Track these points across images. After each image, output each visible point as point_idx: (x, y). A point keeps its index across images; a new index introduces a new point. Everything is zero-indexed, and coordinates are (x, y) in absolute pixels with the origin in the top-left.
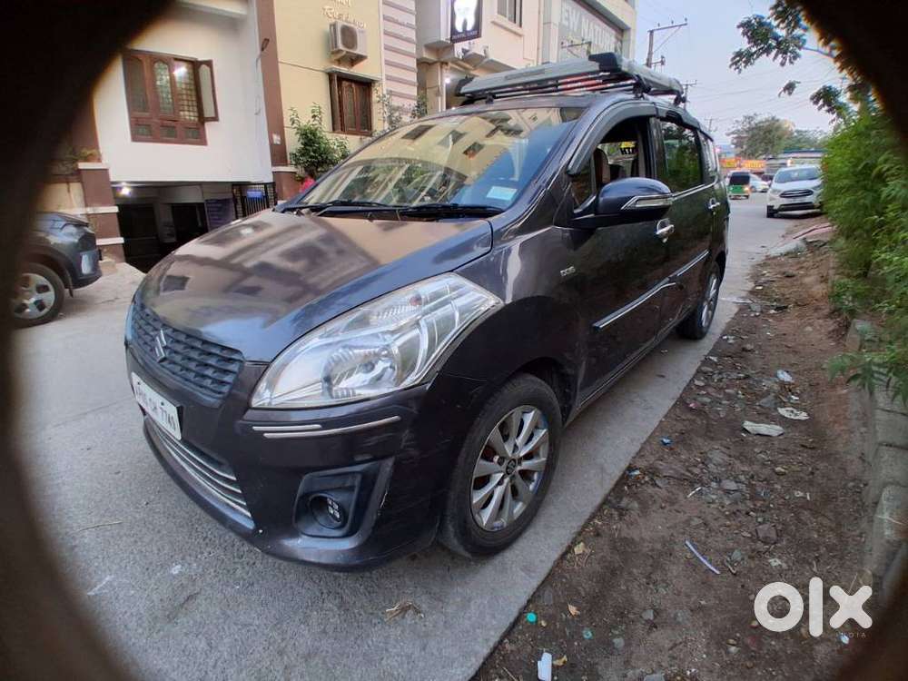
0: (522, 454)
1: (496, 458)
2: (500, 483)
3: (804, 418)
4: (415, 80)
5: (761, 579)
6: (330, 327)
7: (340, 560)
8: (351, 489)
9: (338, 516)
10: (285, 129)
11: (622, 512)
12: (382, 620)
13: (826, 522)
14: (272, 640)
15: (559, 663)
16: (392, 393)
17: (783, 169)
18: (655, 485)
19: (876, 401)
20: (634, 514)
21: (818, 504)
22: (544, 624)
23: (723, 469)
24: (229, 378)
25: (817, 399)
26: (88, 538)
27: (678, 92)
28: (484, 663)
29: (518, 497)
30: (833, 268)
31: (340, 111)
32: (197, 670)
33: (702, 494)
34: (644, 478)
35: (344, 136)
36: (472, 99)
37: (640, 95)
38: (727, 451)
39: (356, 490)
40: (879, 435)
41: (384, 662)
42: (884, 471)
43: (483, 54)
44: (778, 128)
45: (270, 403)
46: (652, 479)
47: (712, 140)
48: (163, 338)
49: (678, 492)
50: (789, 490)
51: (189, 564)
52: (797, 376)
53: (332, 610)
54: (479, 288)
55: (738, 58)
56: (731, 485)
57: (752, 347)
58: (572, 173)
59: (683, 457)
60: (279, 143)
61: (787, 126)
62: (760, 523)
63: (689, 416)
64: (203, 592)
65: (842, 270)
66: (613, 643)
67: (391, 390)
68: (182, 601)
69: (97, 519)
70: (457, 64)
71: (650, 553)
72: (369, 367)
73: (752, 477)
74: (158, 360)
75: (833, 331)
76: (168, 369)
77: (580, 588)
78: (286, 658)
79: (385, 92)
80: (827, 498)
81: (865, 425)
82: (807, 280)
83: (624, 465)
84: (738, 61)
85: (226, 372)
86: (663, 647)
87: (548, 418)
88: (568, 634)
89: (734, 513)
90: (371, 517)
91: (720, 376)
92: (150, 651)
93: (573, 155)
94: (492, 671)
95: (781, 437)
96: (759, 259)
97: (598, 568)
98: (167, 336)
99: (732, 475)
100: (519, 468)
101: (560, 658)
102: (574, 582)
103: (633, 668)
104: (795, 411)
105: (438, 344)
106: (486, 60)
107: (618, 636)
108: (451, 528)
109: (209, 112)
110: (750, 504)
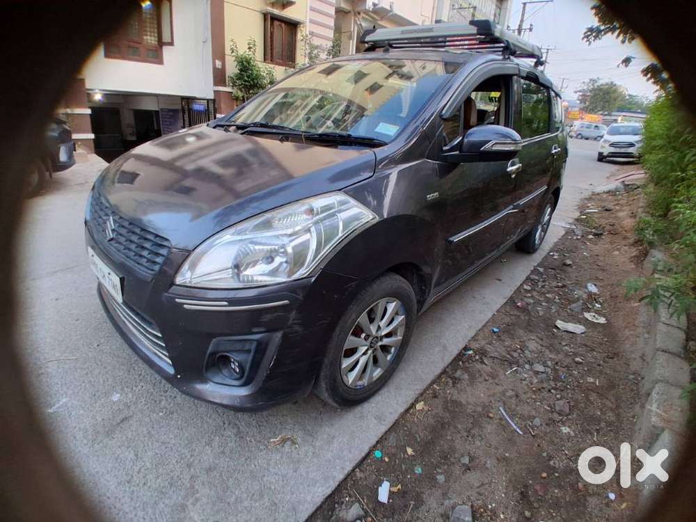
0: (383, 334)
1: (363, 336)
2: (364, 354)
3: (603, 322)
4: (332, 24)
5: (553, 442)
6: (240, 227)
7: (237, 403)
8: (249, 351)
9: (238, 371)
10: (226, 56)
11: (456, 381)
12: (267, 447)
13: (608, 403)
14: (183, 456)
15: (395, 489)
16: (285, 283)
17: (615, 125)
18: (482, 362)
19: (660, 316)
20: (465, 383)
21: (604, 389)
22: (387, 460)
23: (536, 355)
24: (159, 260)
25: (614, 308)
26: (52, 368)
27: (538, 56)
28: (339, 485)
29: (378, 364)
30: (642, 207)
31: (271, 46)
32: (126, 474)
33: (517, 373)
34: (474, 357)
35: (272, 66)
36: (373, 47)
37: (507, 57)
38: (540, 342)
39: (252, 354)
40: (658, 342)
41: (265, 479)
42: (657, 371)
43: (389, 8)
44: (615, 91)
45: (190, 282)
46: (481, 358)
47: (561, 98)
48: (112, 222)
49: (499, 369)
50: (583, 376)
51: (126, 394)
52: (601, 289)
53: (231, 437)
54: (360, 205)
55: (589, 33)
56: (540, 368)
57: (571, 263)
58: (445, 117)
59: (507, 343)
60: (220, 67)
61: (622, 90)
62: (558, 399)
63: (516, 312)
64: (135, 416)
65: (649, 210)
66: (437, 479)
67: (284, 280)
68: (119, 421)
69: (60, 355)
70: (367, 15)
71: (472, 414)
72: (270, 260)
73: (557, 363)
74: (108, 239)
75: (634, 257)
76: (115, 247)
77: (417, 435)
78: (192, 470)
79: (308, 33)
80: (612, 386)
81: (648, 333)
82: (621, 214)
83: (461, 346)
84: (589, 35)
85: (158, 254)
86: (473, 485)
87: (406, 308)
88: (404, 469)
89: (539, 390)
90: (262, 373)
91: (544, 284)
92: (91, 457)
93: (448, 102)
94: (345, 491)
95: (583, 335)
96: (587, 194)
97: (431, 421)
98: (115, 221)
99: (541, 361)
100: (380, 343)
101: (396, 486)
102: (413, 431)
103: (449, 499)
104: (596, 316)
105: (325, 246)
106: (391, 13)
107: (441, 474)
108: (323, 385)
109: (166, 38)
110: (552, 384)
